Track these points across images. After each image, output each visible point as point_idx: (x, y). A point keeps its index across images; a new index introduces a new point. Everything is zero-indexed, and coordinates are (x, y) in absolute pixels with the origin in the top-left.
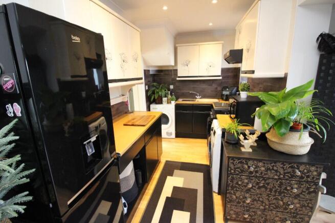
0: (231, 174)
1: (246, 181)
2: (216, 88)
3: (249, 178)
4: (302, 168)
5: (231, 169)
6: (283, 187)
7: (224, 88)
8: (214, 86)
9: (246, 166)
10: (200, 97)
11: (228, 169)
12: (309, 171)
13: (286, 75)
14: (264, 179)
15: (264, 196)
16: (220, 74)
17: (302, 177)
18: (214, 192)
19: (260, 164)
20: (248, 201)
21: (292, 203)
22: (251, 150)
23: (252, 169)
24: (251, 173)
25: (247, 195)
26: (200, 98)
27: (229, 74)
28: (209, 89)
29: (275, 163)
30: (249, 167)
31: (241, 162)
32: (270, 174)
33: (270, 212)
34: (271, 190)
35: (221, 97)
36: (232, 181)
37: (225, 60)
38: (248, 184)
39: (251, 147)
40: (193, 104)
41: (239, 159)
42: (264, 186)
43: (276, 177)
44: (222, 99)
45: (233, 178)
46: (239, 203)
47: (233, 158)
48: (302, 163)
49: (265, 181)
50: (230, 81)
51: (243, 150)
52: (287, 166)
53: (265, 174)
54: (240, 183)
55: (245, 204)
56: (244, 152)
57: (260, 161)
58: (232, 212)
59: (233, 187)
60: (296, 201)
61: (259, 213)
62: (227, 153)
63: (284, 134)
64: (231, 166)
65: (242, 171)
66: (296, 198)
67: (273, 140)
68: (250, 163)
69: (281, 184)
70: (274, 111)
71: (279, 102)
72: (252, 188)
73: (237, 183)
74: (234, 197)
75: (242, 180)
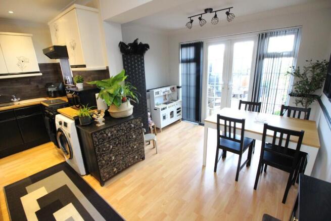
0: (97, 145)
1: (108, 145)
2: (37, 86)
3: (109, 142)
4: (133, 121)
5: (96, 142)
6: (128, 138)
7: (48, 85)
8: (34, 84)
9: (105, 135)
10: (19, 99)
11: (93, 143)
12: (137, 122)
13: (107, 67)
14: (118, 138)
15: (121, 149)
16: (39, 70)
17: (134, 127)
18: (83, 176)
19: (113, 129)
20: (113, 158)
21: (135, 145)
22: (104, 124)
23: (109, 135)
24: (109, 138)
25: (111, 155)
26: (19, 101)
27: (49, 70)
28: (28, 89)
29: (120, 125)
30: (107, 135)
31: (101, 134)
32: (120, 133)
33: (126, 158)
34: (123, 143)
35: (48, 94)
36: (99, 151)
37: (46, 55)
38: (109, 147)
39: (103, 122)
40: (13, 109)
41: (99, 131)
42: (119, 143)
43: (123, 134)
44: (50, 96)
45: (99, 148)
46: (108, 164)
47: (95, 133)
48: (132, 120)
49: (118, 139)
50: (52, 77)
51: (99, 125)
52: (127, 124)
53: (117, 135)
54: (104, 149)
55: (112, 162)
56: (100, 127)
57: (112, 127)
58: (105, 174)
59: (101, 155)
60: (136, 143)
61: (121, 162)
62: (89, 131)
63: (120, 105)
64: (96, 139)
65: (104, 140)
66: (135, 141)
67: (114, 111)
68: (107, 131)
69: (127, 136)
70: (111, 91)
71: (111, 86)
72: (113, 148)
73: (103, 151)
74: (104, 162)
75: (105, 146)
